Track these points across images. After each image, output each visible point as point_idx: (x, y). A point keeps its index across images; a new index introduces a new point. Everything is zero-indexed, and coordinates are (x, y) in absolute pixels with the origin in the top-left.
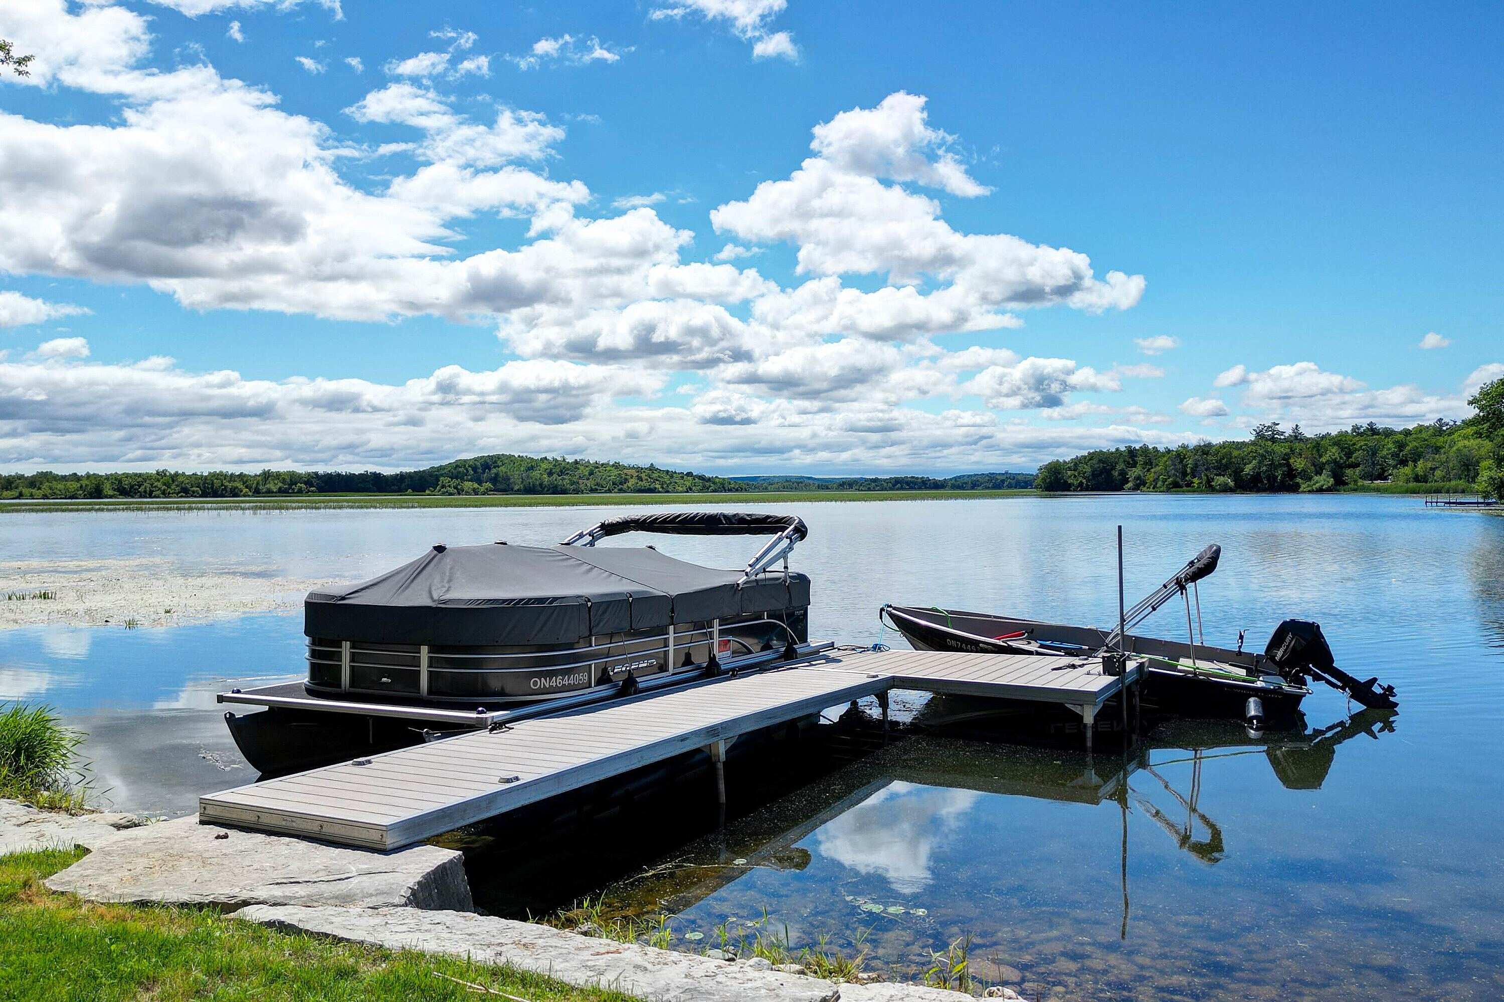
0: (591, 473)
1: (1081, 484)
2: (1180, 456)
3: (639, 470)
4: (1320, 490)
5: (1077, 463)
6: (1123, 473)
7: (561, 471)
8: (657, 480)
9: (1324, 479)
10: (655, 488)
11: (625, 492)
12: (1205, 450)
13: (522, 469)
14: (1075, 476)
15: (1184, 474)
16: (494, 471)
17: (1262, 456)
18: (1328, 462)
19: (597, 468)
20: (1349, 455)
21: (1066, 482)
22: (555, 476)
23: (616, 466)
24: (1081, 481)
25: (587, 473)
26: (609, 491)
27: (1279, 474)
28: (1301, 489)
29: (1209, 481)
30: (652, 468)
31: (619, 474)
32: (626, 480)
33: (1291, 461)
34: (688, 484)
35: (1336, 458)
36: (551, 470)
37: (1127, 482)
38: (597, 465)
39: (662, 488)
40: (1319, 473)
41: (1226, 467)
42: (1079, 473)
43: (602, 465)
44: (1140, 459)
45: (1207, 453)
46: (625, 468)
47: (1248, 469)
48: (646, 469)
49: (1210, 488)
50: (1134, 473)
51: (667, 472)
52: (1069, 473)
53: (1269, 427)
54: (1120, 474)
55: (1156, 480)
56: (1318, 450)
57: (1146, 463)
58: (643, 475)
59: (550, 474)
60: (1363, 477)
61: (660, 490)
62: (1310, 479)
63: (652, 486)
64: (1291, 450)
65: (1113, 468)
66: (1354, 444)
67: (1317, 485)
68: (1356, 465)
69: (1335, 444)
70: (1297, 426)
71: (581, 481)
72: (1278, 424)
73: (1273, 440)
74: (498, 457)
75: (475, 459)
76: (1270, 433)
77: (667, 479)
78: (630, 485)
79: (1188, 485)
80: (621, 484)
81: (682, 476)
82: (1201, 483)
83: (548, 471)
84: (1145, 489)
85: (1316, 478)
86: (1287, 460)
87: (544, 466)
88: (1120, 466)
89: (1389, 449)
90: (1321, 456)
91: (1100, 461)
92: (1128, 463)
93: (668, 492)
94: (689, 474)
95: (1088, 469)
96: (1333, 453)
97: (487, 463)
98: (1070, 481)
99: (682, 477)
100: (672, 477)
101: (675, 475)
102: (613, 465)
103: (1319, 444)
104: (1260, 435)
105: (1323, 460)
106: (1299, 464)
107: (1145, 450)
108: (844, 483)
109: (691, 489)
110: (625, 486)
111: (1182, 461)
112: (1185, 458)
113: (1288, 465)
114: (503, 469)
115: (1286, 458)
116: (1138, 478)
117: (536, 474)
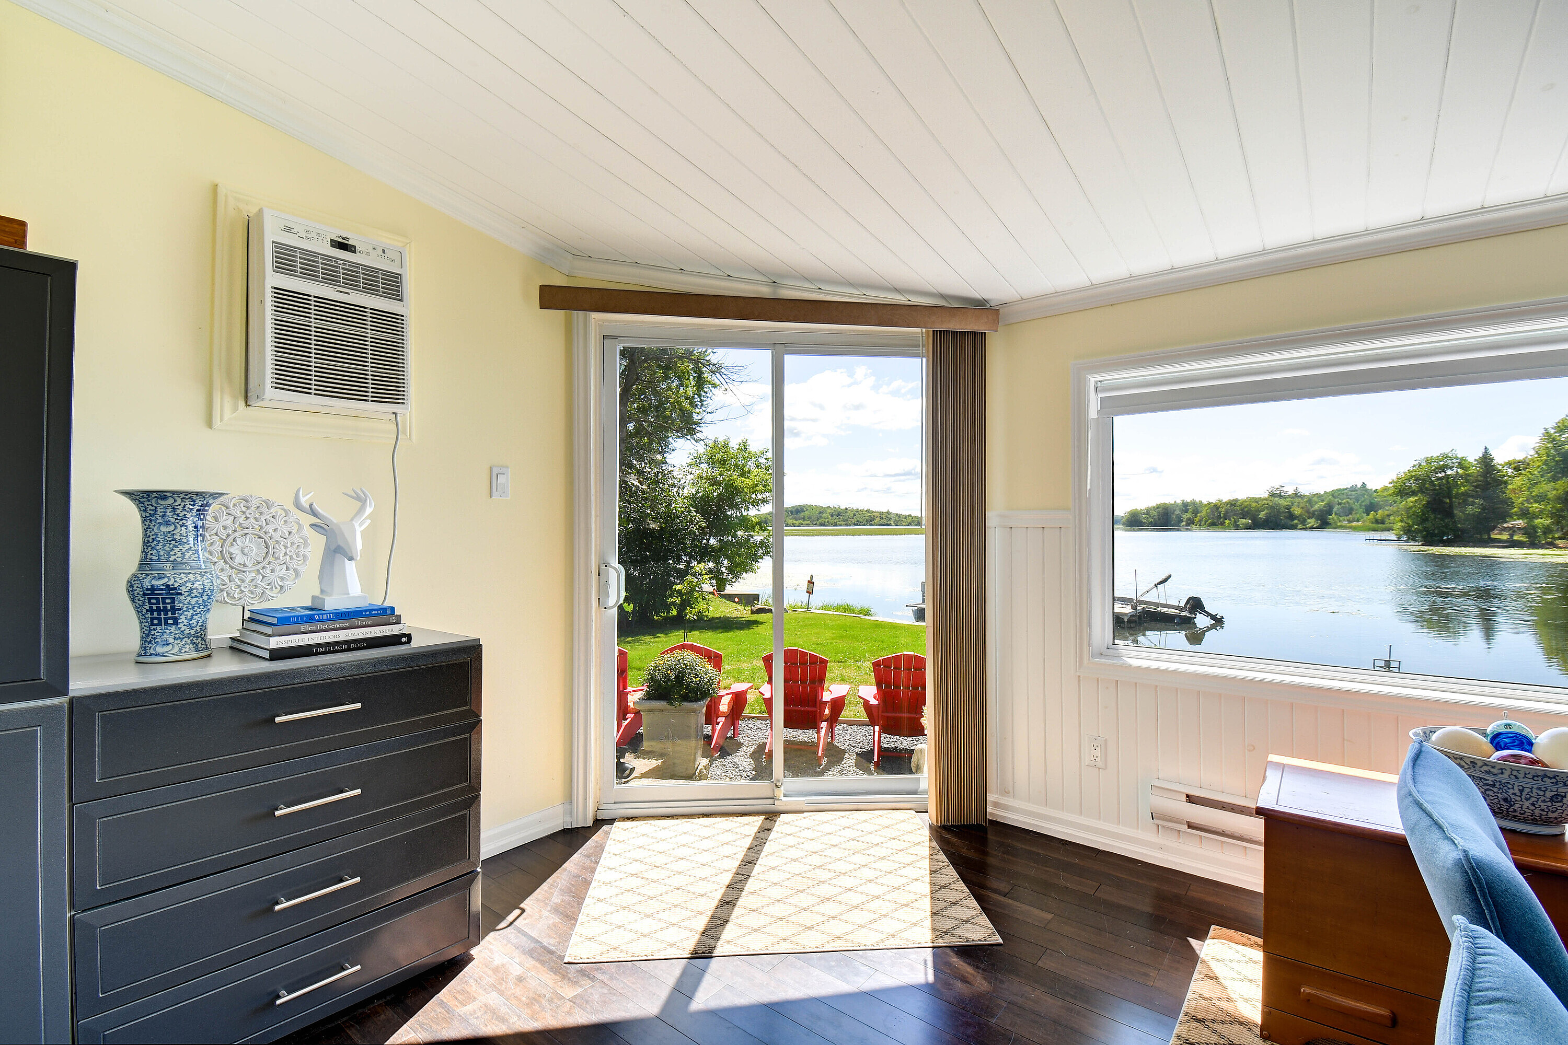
0: (854, 515)
2: (1215, 507)
3: (881, 513)
4: (1312, 528)
5: (1150, 510)
6: (1179, 518)
7: (838, 514)
8: (891, 519)
9: (1314, 522)
10: (891, 524)
11: (874, 525)
12: (1233, 503)
13: (816, 512)
14: (1146, 519)
15: (1219, 517)
16: (801, 514)
17: (1272, 506)
18: (1317, 511)
19: (858, 512)
20: (1331, 506)
21: (1141, 522)
22: (835, 517)
23: (868, 511)
24: (1152, 523)
25: (852, 515)
26: (864, 525)
27: (1283, 518)
28: (1298, 527)
29: (1235, 522)
30: (888, 512)
31: (870, 515)
32: (874, 519)
33: (1292, 509)
34: (909, 521)
35: (1322, 508)
37: (1181, 524)
39: (895, 523)
40: (1311, 518)
41: (1247, 513)
42: (1149, 517)
43: (861, 510)
44: (1191, 509)
45: (1234, 505)
46: (873, 512)
47: (1262, 515)
48: (885, 512)
49: (1237, 527)
50: (1186, 517)
51: (897, 514)
52: (1144, 516)
53: (1277, 489)
54: (1176, 519)
55: (1200, 521)
56: (1311, 503)
57: (1194, 511)
58: (883, 516)
59: (832, 516)
60: (1341, 520)
62: (1304, 521)
63: (888, 523)
64: (1292, 503)
65: (1173, 514)
67: (1309, 525)
68: (1336, 513)
69: (1322, 499)
70: (1297, 488)
71: (849, 519)
72: (1283, 487)
73: (1280, 496)
74: (804, 506)
76: (1278, 492)
77: (897, 518)
78: (876, 521)
79: (1222, 525)
80: (871, 521)
82: (1230, 523)
83: (831, 513)
84: (1193, 528)
85: (1309, 520)
86: (1289, 509)
87: (829, 511)
88: (1177, 513)
90: (1312, 507)
91: (1164, 510)
92: (1183, 511)
93: (897, 525)
94: (910, 515)
95: (1156, 514)
96: (1319, 506)
97: (797, 509)
98: (1144, 521)
99: (906, 517)
100: (900, 517)
103: (1310, 500)
104: (1271, 494)
105: (1314, 509)
106: (1297, 511)
107: (1194, 503)
109: (911, 524)
110: (873, 523)
111: (1218, 510)
112: (1220, 508)
113: (1290, 512)
114: (806, 513)
115: (1289, 507)
116: (1189, 519)
117: (824, 515)
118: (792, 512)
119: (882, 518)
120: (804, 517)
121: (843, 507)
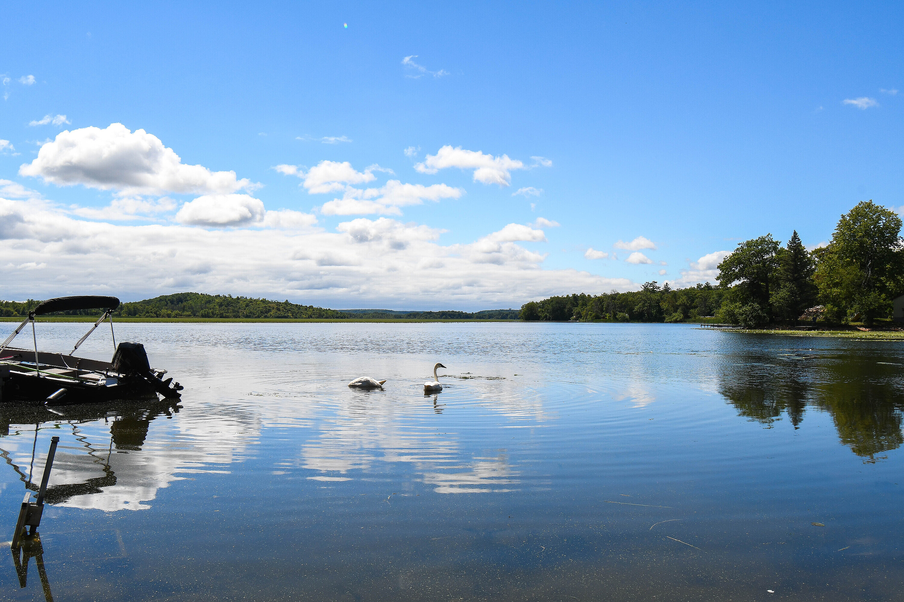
0: (247, 305)
1: (546, 316)
2: (600, 300)
3: (278, 304)
4: (676, 322)
5: (544, 303)
6: (570, 310)
7: (228, 304)
8: (290, 311)
9: (678, 315)
10: (288, 316)
11: (268, 317)
12: (615, 297)
13: (203, 302)
14: (543, 312)
15: (602, 311)
16: (185, 304)
17: (644, 300)
18: (680, 305)
19: (251, 302)
20: (693, 301)
21: (537, 315)
22: (223, 307)
23: (264, 301)
24: (546, 315)
25: (244, 306)
27: (654, 311)
28: (666, 321)
29: (615, 315)
30: (287, 303)
31: (265, 306)
32: (270, 311)
33: (660, 304)
34: (309, 313)
35: (685, 303)
36: (221, 303)
37: (572, 316)
38: (251, 301)
39: (293, 315)
40: (676, 311)
41: (625, 307)
42: (545, 310)
43: (255, 300)
44: (580, 302)
45: (615, 299)
46: (269, 302)
47: (636, 308)
48: (283, 303)
49: (615, 319)
50: (576, 310)
51: (297, 305)
52: (539, 309)
53: (651, 284)
54: (568, 311)
55: (587, 315)
56: (675, 298)
57: (583, 305)
58: (281, 307)
59: (221, 305)
60: (699, 314)
61: (291, 317)
62: (671, 315)
63: (286, 315)
64: (661, 298)
65: (565, 308)
66: (695, 295)
67: (674, 318)
68: (695, 307)
69: (685, 294)
70: (667, 284)
71: (240, 310)
72: (656, 282)
73: (653, 291)
74: (188, 294)
75: (173, 296)
76: (652, 287)
77: (296, 310)
78: (272, 313)
79: (604, 318)
80: (267, 312)
81: (306, 308)
82: (611, 316)
83: (219, 304)
84: (581, 320)
85: (674, 314)
86: (658, 303)
87: (217, 300)
88: (568, 306)
89: (714, 298)
90: (676, 302)
91: (557, 302)
92: (573, 304)
93: (296, 318)
94: (311, 307)
95: (550, 307)
96: (683, 299)
97: (181, 298)
98: (540, 314)
100: (299, 309)
101: (301, 308)
102: (262, 301)
103: (675, 295)
104: (646, 288)
105: (678, 303)
106: (664, 306)
107: (583, 296)
108: (411, 315)
109: (311, 317)
110: (269, 315)
111: (601, 303)
112: (603, 301)
113: (659, 306)
114: (190, 302)
115: (658, 302)
116: (579, 313)
117: (211, 306)
118: (172, 302)
119: (279, 310)
120: (184, 307)
121: (234, 297)
